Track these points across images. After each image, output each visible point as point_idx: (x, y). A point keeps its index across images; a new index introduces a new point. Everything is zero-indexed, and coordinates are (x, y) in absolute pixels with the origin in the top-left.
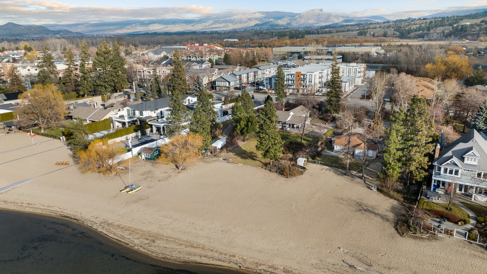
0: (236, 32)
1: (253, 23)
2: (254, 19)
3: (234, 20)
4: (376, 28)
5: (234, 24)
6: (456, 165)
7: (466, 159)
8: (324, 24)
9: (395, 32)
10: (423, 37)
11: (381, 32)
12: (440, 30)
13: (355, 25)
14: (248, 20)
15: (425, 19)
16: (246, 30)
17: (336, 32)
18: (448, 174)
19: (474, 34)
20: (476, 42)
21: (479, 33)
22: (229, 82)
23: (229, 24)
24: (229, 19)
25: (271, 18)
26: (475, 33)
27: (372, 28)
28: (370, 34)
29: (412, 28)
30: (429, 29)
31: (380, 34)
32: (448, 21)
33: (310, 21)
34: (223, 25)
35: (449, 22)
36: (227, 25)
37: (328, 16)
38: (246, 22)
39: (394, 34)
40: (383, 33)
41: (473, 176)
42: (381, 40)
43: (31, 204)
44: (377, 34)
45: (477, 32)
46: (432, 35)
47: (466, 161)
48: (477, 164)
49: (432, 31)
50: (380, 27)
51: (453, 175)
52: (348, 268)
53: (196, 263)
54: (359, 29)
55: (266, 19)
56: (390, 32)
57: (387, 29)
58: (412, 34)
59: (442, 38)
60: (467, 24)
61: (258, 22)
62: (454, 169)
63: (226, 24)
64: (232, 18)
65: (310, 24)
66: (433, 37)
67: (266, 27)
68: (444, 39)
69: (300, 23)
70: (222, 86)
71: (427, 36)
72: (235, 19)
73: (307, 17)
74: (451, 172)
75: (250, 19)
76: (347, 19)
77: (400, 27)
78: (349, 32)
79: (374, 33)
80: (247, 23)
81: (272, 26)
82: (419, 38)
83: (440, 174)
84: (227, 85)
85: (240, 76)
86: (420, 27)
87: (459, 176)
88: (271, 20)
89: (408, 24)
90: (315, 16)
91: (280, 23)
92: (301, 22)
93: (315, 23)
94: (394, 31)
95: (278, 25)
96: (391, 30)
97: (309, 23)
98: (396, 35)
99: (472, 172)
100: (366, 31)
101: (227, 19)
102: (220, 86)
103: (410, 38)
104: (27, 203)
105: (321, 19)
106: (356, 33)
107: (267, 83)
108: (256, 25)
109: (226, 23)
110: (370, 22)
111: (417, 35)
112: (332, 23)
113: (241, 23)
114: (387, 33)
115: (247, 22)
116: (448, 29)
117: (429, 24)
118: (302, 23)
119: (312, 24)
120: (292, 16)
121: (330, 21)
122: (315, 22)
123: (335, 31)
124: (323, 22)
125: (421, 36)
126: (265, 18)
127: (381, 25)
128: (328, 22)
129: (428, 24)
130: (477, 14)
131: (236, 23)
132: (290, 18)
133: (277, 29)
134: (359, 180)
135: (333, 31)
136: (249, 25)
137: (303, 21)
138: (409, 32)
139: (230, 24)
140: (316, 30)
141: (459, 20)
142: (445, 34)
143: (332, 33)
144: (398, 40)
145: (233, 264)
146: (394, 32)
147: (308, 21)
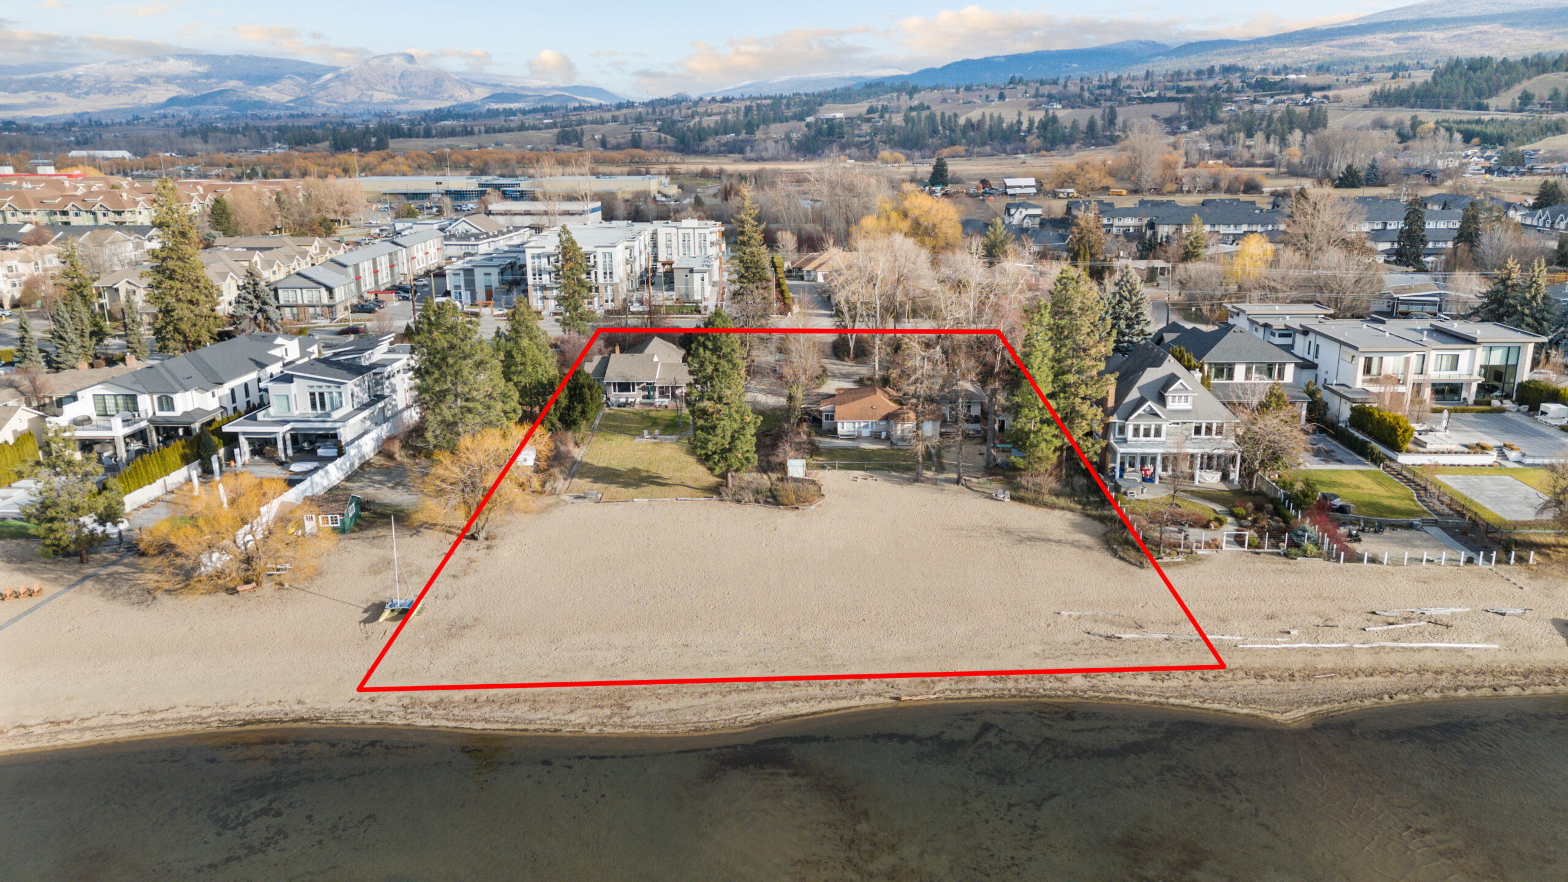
0: (99, 124)
1: (160, 94)
2: (159, 80)
3: (73, 81)
4: (602, 122)
5: (78, 96)
6: (1156, 415)
7: (1169, 400)
8: (431, 106)
9: (663, 135)
10: (741, 151)
11: (623, 134)
12: (777, 130)
13: (534, 111)
14: (135, 82)
15: (726, 100)
16: (137, 118)
17: (487, 132)
18: (1142, 438)
19: (862, 143)
20: (873, 163)
21: (872, 140)
22: (330, 290)
23: (54, 95)
24: (51, 75)
25: (231, 78)
26: (863, 139)
27: (592, 122)
28: (593, 138)
29: (705, 124)
30: (751, 128)
31: (622, 141)
32: (788, 106)
33: (376, 93)
34: (29, 97)
35: (793, 110)
36: (48, 98)
37: (436, 81)
38: (127, 89)
39: (660, 142)
40: (629, 137)
41: (1187, 433)
42: (633, 157)
43: (68, 722)
44: (612, 141)
45: (868, 138)
46: (763, 144)
47: (1171, 405)
48: (1190, 407)
49: (759, 134)
50: (615, 119)
51: (1152, 438)
52: (1105, 643)
53: (785, 718)
54: (554, 125)
55: (210, 81)
56: (649, 133)
57: (639, 126)
58: (711, 143)
59: (790, 154)
60: (839, 115)
61: (179, 89)
62: (1153, 423)
63: (43, 94)
64: (67, 74)
65: (380, 103)
66: (766, 150)
67: (217, 108)
68: (793, 156)
69: (342, 100)
70: (306, 302)
71: (752, 147)
72: (76, 76)
73: (365, 80)
74: (1147, 434)
75: (143, 80)
76: (499, 91)
77: (674, 122)
78: (525, 133)
79: (604, 136)
80: (134, 94)
81: (239, 104)
82: (731, 152)
83: (1125, 441)
84: (325, 300)
85: (356, 266)
86: (724, 121)
87: (1163, 438)
88: (232, 84)
89: (690, 112)
90: (393, 77)
91: (267, 96)
92: (345, 97)
93: (396, 102)
94: (659, 131)
95: (261, 104)
96: (649, 130)
97: (375, 100)
98: (666, 142)
99: (1185, 426)
100: (578, 129)
101: (44, 75)
102: (297, 306)
103: (706, 153)
104: (40, 721)
105: (414, 89)
106: (549, 135)
107: (457, 287)
108: (172, 101)
109: (44, 90)
110: (577, 105)
111: (724, 145)
112: (455, 103)
113: (107, 91)
114: (640, 137)
115: (133, 89)
116: (798, 131)
117: (746, 115)
118: (350, 99)
119: (386, 103)
120: (310, 73)
121: (446, 95)
122: (396, 97)
123: (483, 129)
124: (423, 97)
125: (735, 149)
126: (207, 76)
127: (617, 113)
128: (438, 99)
129: (742, 114)
130: (848, 89)
131: (87, 93)
132: (304, 81)
133: (266, 119)
134: (955, 487)
135: (476, 129)
136: (144, 102)
137: (351, 94)
138: (701, 134)
139: (59, 96)
140: (412, 122)
141: (815, 103)
142: (794, 141)
143: (472, 133)
144: (678, 160)
145: (874, 698)
146: (660, 137)
147: (369, 93)
